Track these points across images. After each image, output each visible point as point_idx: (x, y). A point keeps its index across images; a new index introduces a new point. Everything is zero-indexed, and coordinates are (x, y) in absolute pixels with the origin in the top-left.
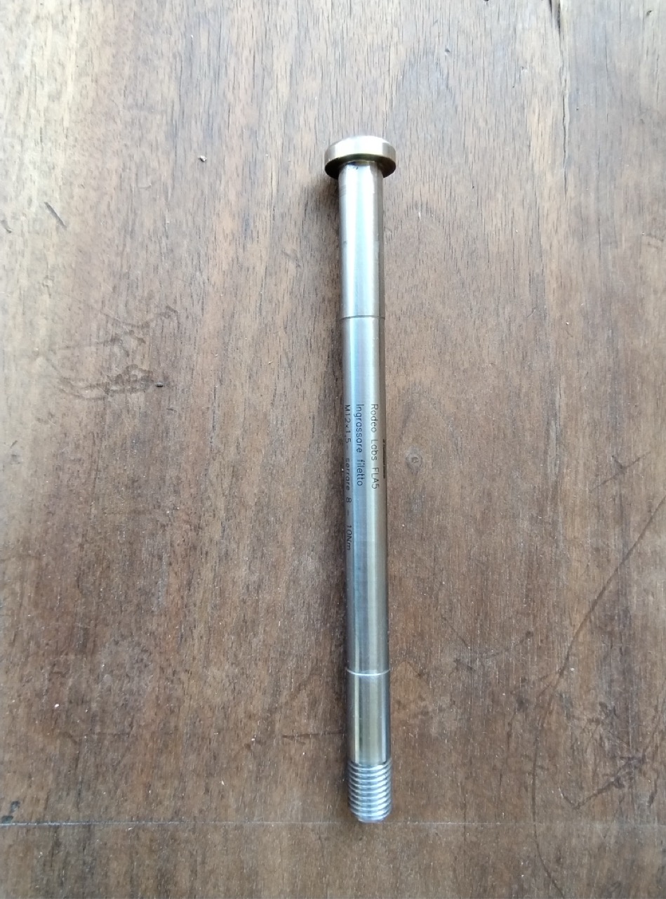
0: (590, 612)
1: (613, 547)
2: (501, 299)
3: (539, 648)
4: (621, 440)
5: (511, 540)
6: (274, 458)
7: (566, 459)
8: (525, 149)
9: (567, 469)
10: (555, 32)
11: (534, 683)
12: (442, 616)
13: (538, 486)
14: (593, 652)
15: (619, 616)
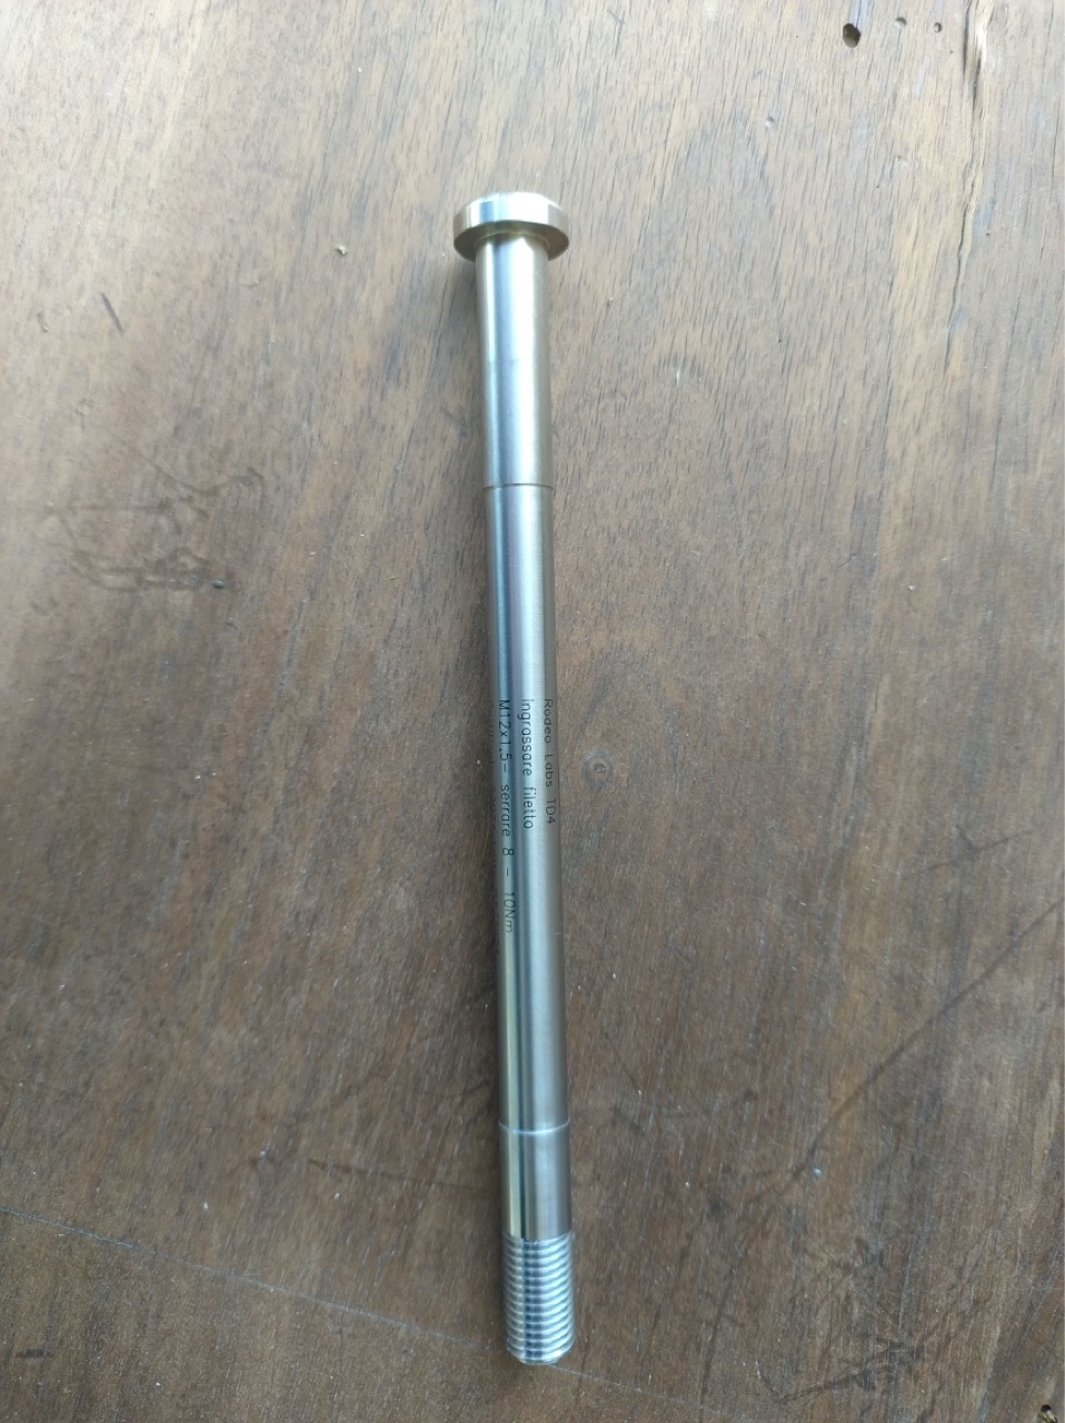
0: (867, 1082)
1: (931, 982)
2: (797, 531)
3: (765, 1123)
4: (977, 801)
5: (744, 931)
6: (373, 725)
7: (867, 815)
8: (883, 289)
9: (867, 831)
10: (967, 105)
11: (744, 1179)
12: (602, 1029)
13: (809, 852)
14: (861, 1151)
15: (921, 1101)
